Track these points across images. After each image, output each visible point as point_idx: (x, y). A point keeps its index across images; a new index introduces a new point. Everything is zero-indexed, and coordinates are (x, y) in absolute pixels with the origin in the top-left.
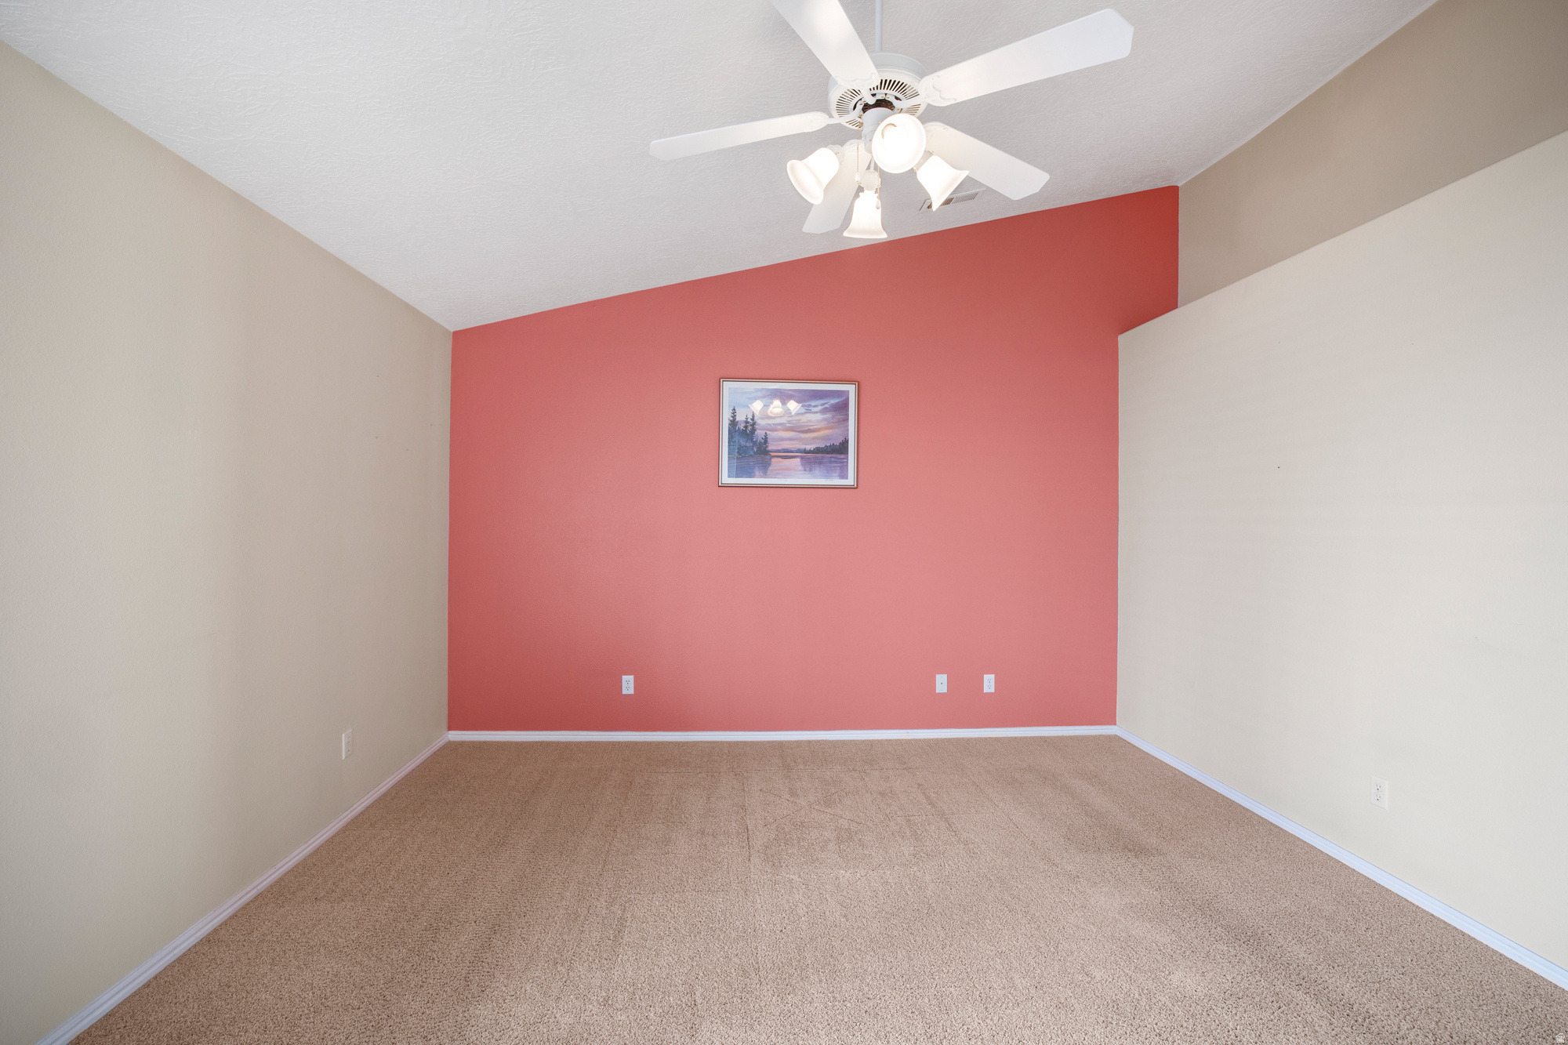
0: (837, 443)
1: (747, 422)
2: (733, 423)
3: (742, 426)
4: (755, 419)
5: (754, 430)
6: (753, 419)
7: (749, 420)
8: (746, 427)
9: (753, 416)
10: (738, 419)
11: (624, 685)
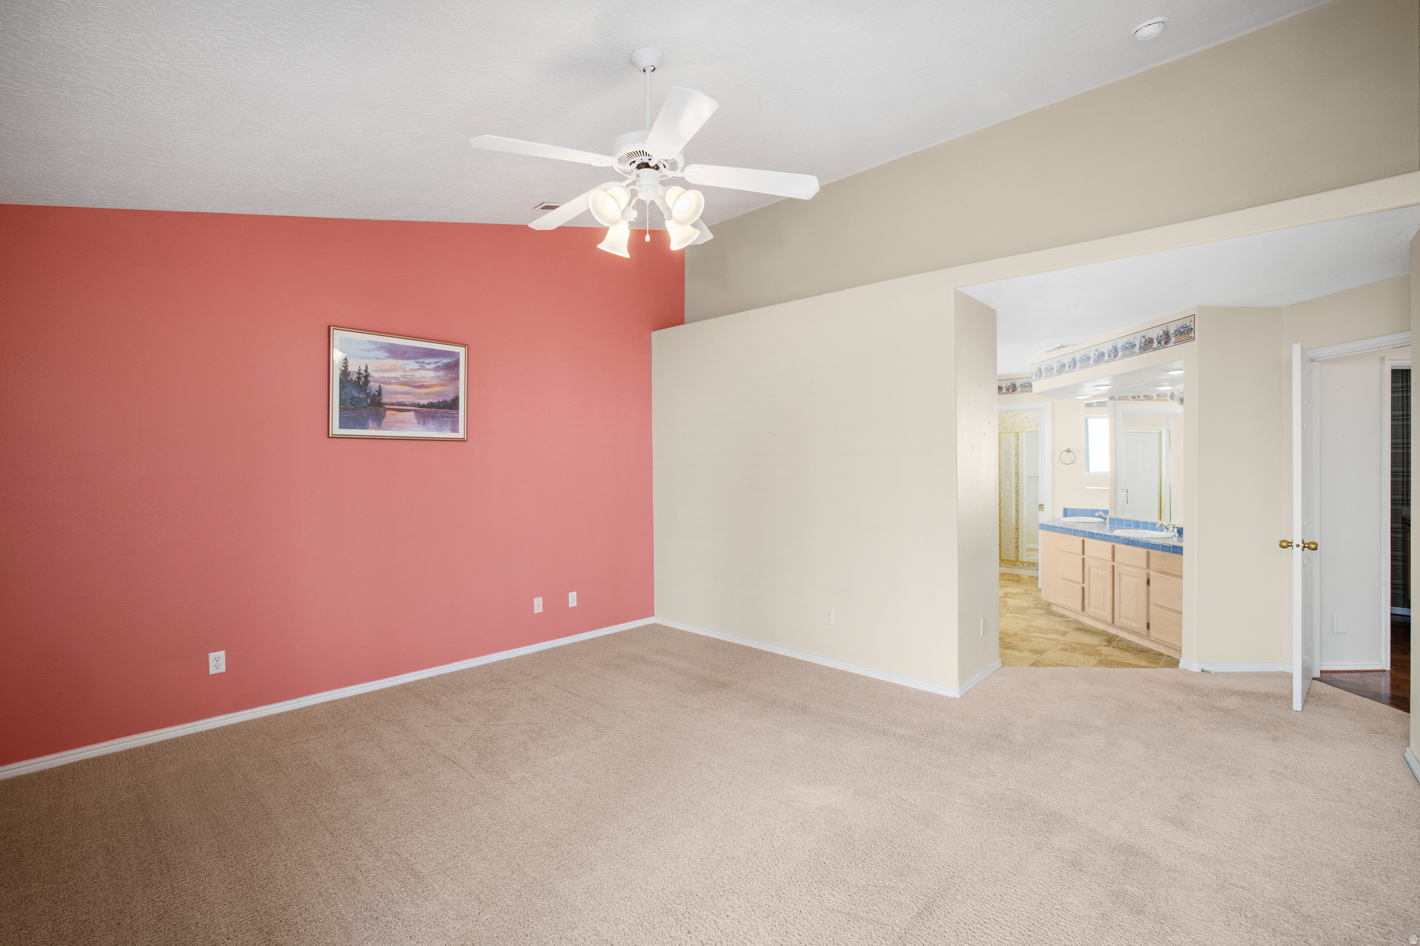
0: (449, 399)
1: (359, 373)
2: (345, 373)
3: (354, 377)
4: (369, 371)
5: (367, 382)
6: (366, 371)
7: (362, 371)
8: (359, 378)
9: (367, 368)
10: (350, 369)
11: (212, 663)
